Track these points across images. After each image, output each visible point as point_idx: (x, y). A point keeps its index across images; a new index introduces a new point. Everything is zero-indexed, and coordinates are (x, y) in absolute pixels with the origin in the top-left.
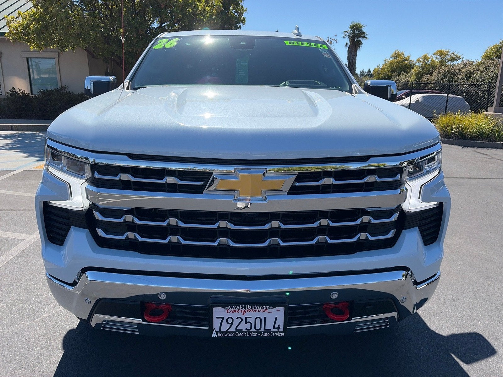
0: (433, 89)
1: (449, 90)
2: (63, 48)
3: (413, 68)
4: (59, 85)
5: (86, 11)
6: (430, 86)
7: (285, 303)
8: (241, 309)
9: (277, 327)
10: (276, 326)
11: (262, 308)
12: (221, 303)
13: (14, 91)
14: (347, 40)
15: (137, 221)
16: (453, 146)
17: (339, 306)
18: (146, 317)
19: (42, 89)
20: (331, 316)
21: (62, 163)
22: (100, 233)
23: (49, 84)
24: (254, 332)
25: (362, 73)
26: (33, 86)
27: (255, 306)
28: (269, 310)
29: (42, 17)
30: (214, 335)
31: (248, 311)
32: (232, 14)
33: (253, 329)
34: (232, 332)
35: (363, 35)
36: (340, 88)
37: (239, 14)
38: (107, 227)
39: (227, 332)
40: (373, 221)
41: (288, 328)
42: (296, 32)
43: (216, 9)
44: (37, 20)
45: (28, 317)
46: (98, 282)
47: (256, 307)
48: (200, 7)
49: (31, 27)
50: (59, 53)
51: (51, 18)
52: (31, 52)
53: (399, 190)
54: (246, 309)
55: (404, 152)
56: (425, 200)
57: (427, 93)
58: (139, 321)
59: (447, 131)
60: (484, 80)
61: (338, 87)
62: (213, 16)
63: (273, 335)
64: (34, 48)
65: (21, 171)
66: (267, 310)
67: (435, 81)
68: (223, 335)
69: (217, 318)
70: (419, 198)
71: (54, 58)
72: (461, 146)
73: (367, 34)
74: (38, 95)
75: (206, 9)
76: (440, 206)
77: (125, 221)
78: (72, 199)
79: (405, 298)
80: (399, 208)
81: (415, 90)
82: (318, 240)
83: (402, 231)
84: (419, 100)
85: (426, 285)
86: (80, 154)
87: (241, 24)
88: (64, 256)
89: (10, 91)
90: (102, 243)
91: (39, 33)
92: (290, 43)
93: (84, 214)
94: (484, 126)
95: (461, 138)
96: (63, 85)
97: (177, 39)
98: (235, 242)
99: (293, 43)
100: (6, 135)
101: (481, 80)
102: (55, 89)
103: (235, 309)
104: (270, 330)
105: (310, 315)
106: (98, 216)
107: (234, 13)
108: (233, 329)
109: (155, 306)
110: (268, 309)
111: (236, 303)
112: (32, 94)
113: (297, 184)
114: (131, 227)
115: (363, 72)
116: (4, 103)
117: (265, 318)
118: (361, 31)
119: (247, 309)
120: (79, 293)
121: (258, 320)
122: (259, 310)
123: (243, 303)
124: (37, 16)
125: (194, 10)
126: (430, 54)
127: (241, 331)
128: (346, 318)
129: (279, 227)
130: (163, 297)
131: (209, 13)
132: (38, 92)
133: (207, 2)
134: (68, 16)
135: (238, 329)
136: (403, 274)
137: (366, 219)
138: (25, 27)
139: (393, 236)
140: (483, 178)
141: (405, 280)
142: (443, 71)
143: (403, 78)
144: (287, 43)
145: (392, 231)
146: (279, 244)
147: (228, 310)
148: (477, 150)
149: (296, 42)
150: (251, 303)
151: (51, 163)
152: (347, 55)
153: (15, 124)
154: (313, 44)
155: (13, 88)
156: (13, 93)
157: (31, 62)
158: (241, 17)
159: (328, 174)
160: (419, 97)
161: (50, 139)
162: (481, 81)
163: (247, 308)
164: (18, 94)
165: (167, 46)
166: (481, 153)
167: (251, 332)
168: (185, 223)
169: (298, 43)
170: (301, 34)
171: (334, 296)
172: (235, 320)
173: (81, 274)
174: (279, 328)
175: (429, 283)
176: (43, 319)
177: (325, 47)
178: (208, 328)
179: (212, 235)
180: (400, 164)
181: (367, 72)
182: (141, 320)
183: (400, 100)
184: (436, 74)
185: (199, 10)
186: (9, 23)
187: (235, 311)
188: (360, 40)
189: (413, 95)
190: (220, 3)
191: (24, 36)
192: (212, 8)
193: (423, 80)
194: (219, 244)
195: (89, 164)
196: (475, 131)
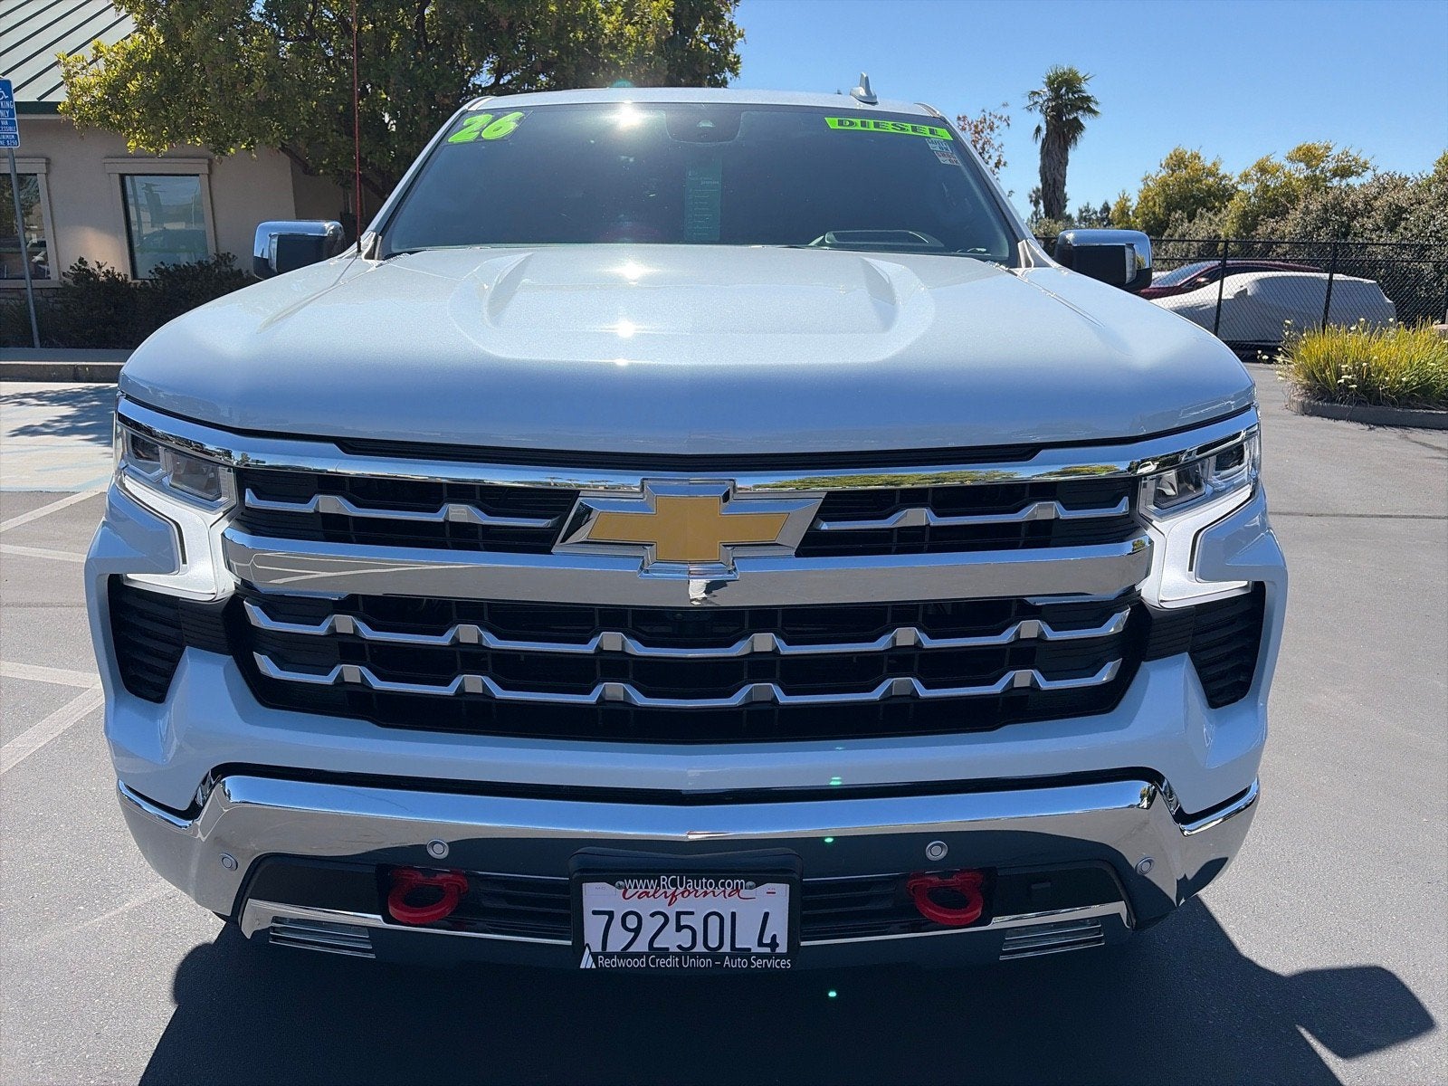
0: (1288, 257)
1: (1335, 260)
2: (221, 148)
3: (1231, 197)
4: (212, 251)
5: (286, 39)
6: (1279, 250)
7: (789, 871)
8: (664, 887)
9: (769, 942)
10: (767, 940)
11: (723, 885)
12: (604, 871)
13: (84, 270)
14: (1038, 119)
15: (368, 633)
16: (1342, 423)
17: (953, 883)
18: (392, 911)
19: (162, 263)
20: (930, 912)
21: (159, 467)
22: (266, 665)
23: (184, 247)
24: (702, 955)
25: (1084, 214)
26: (137, 255)
27: (704, 880)
28: (743, 893)
29: (162, 59)
30: (587, 962)
31: (683, 893)
32: (702, 45)
33: (700, 948)
34: (639, 955)
35: (1085, 104)
36: (985, 252)
37: (722, 45)
38: (286, 650)
39: (624, 954)
40: (1052, 635)
41: (803, 944)
42: (862, 92)
43: (653, 32)
44: (149, 68)
45: (82, 908)
46: (266, 807)
47: (706, 883)
48: (608, 25)
49: (133, 86)
50: (211, 161)
51: (188, 61)
52: (130, 156)
53: (1128, 546)
54: (677, 888)
55: (1142, 434)
56: (1206, 574)
57: (1270, 270)
58: (375, 920)
59: (1325, 380)
60: (1438, 232)
61: (979, 249)
62: (647, 52)
63: (758, 964)
64: (138, 145)
65: (94, 494)
66: (738, 891)
67: (1296, 235)
68: (614, 962)
69: (595, 913)
70: (1191, 569)
71: (198, 175)
72: (1367, 424)
73: (1097, 103)
74: (151, 280)
75: (626, 30)
76: (1257, 593)
77: (333, 633)
78: (186, 571)
79: (1150, 861)
80: (1130, 597)
81: (1235, 262)
82: (890, 687)
83: (1139, 665)
84: (1246, 290)
85: (1221, 820)
86: (213, 442)
87: (728, 75)
88: (163, 734)
89: (72, 267)
90: (271, 695)
91: (154, 103)
92: (841, 123)
93: (220, 612)
94: (1432, 364)
95: (1366, 399)
96: (222, 251)
97: (519, 114)
98: (648, 694)
99: (852, 124)
100: (57, 392)
101: (1431, 233)
102: (200, 263)
103: (647, 887)
104: (750, 949)
105: (868, 907)
106: (257, 617)
107: (707, 44)
108: (641, 946)
109: (420, 877)
110: (742, 888)
111: (648, 871)
112: (135, 276)
113: (825, 526)
114: (351, 649)
115: (1087, 210)
116: (56, 302)
117: (733, 915)
118: (1080, 91)
119: (681, 889)
120: (203, 839)
121: (714, 921)
122: (717, 891)
123: (668, 872)
124: (147, 57)
125: (591, 36)
126: (1279, 159)
127: (664, 953)
128: (972, 917)
129: (776, 652)
130: (439, 852)
131: (634, 44)
132: (150, 271)
133: (628, 13)
134: (233, 53)
135: (655, 946)
136: (1142, 789)
137: (1030, 628)
138: (115, 88)
139: (1112, 677)
140: (1424, 517)
141: (1148, 808)
142: (1320, 207)
143: (1202, 228)
144: (833, 123)
145: (1110, 665)
146: (774, 701)
147: (626, 891)
148: (1410, 436)
149: (858, 121)
150: (693, 871)
151: (131, 466)
152: (1038, 163)
153: (84, 363)
154: (909, 126)
155: (81, 260)
156: (83, 274)
157: (134, 189)
158: (728, 53)
159: (915, 497)
160: (1246, 281)
161: (128, 397)
162: (1431, 236)
163: (681, 886)
164: (96, 277)
165: (488, 134)
166: (1424, 445)
167: (694, 956)
168: (501, 637)
169: (863, 124)
170: (876, 97)
171: (936, 852)
172: (646, 920)
173: (213, 783)
174: (774, 944)
175: (1229, 815)
176: (123, 913)
177: (943, 134)
178: (570, 943)
179: (580, 673)
180: (1130, 469)
181: (1098, 210)
182: (379, 917)
183: (1192, 290)
184: (1298, 214)
185: (606, 35)
186: (68, 76)
187: (647, 893)
188: (1076, 118)
189: (1227, 276)
190: (666, 14)
191: (111, 110)
192: (641, 27)
193: (1260, 232)
194: (601, 700)
195: (230, 467)
196: (1404, 379)
